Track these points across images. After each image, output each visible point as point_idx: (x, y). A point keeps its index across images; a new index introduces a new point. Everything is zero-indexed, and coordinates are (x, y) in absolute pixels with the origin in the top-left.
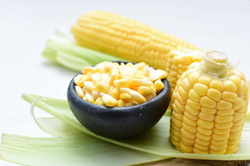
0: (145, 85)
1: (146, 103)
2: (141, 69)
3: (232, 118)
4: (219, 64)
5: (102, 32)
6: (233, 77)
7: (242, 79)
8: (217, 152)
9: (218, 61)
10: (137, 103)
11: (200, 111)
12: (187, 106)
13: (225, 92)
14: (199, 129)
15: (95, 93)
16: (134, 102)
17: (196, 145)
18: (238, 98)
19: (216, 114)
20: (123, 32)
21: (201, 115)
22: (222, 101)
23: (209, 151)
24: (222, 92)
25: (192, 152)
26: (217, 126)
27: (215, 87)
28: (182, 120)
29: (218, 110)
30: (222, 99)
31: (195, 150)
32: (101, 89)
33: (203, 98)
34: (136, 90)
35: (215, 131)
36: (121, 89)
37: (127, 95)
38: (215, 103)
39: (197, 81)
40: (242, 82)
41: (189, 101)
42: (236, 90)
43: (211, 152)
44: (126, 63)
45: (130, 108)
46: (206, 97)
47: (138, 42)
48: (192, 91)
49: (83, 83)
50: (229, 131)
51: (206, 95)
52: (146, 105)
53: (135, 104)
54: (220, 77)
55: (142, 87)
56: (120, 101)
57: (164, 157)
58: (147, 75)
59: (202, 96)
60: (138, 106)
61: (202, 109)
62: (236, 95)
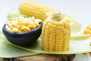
0: (31, 25)
1: (30, 31)
2: (32, 19)
3: (62, 37)
4: (56, 15)
5: (28, 8)
6: (63, 21)
7: (67, 21)
8: (58, 51)
9: (57, 14)
10: (27, 31)
11: (50, 34)
12: (45, 33)
13: (59, 26)
14: (50, 42)
15: (11, 27)
16: (25, 31)
17: (50, 48)
18: (65, 29)
19: (56, 35)
20: (35, 8)
21: (50, 36)
22: (58, 30)
23: (55, 50)
24: (58, 26)
25: (49, 51)
26: (57, 40)
27: (55, 24)
28: (44, 38)
29: (56, 34)
30: (58, 29)
31: (50, 50)
32: (13, 26)
33: (50, 29)
34: (27, 26)
35: (56, 42)
36: (21, 26)
37: (23, 28)
38: (55, 31)
39: (49, 22)
40: (67, 23)
41: (46, 30)
42: (64, 26)
43: (56, 51)
44: (28, 17)
45: (23, 33)
46: (51, 28)
47: (40, 12)
48: (47, 26)
49: (8, 24)
50: (62, 42)
51: (52, 28)
52: (30, 32)
53: (26, 32)
54: (58, 21)
55: (29, 25)
56: (20, 31)
57: (38, 53)
58: (34, 21)
59: (50, 28)
60: (27, 32)
61: (51, 33)
62: (64, 27)
